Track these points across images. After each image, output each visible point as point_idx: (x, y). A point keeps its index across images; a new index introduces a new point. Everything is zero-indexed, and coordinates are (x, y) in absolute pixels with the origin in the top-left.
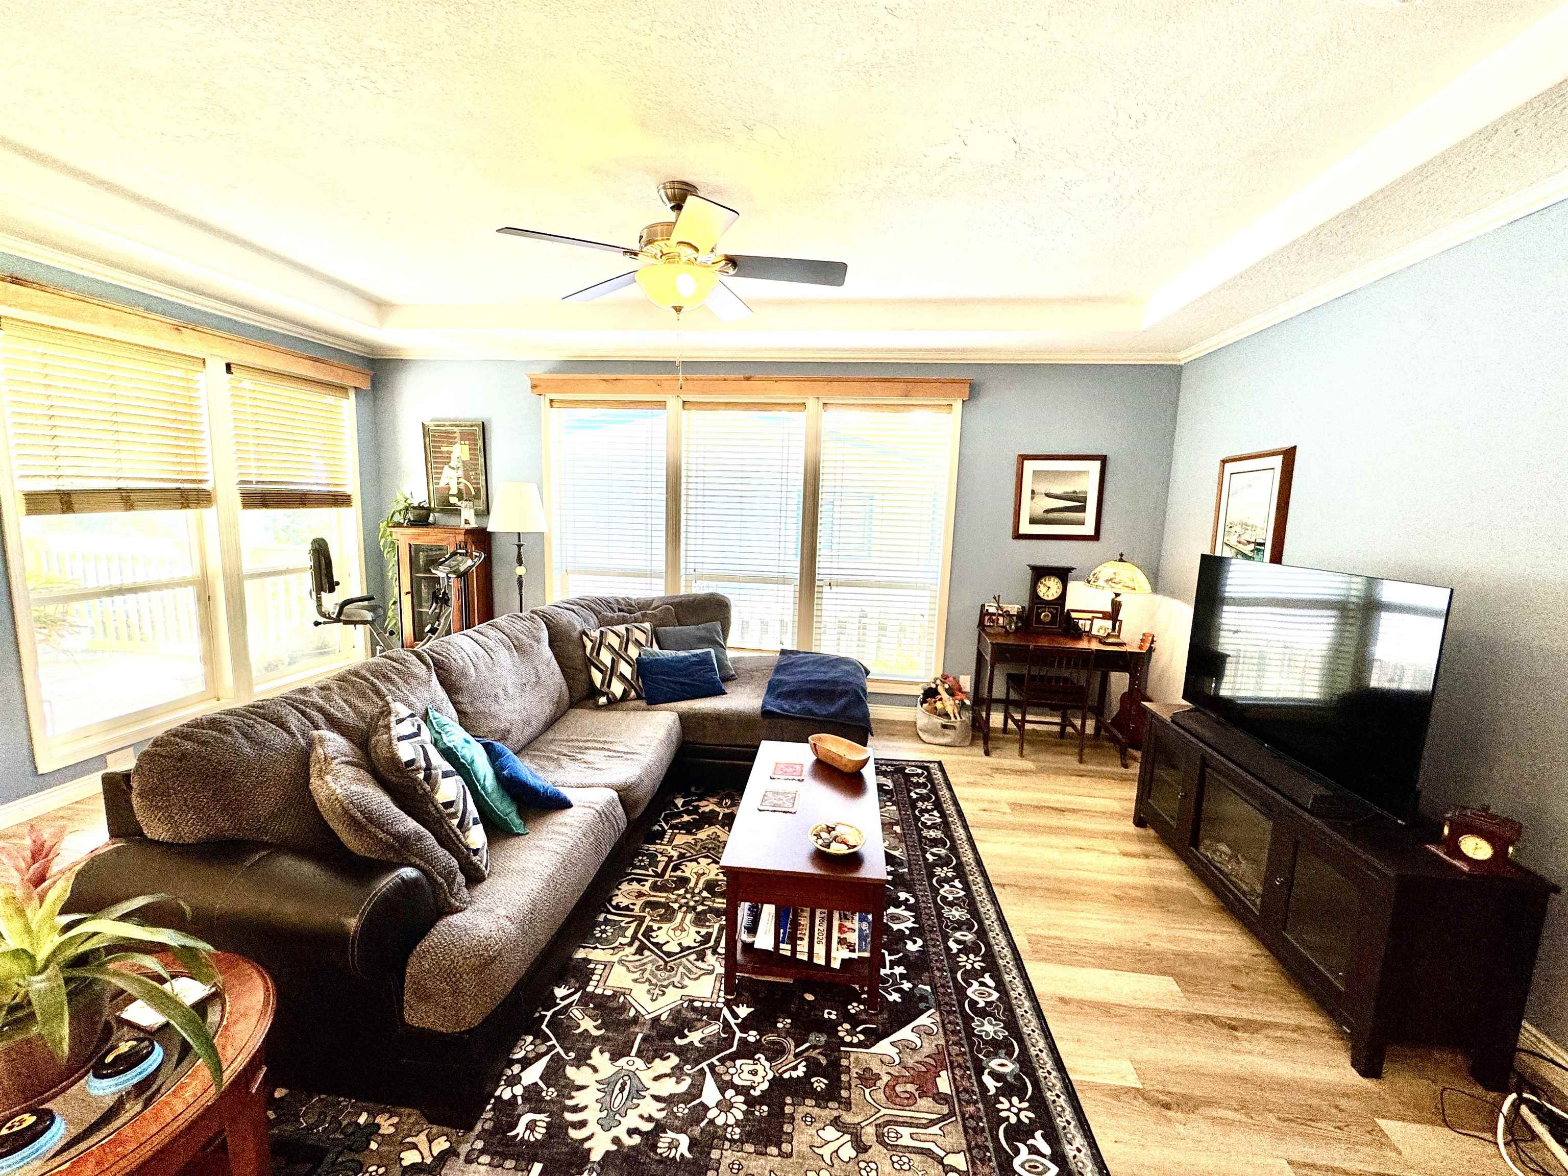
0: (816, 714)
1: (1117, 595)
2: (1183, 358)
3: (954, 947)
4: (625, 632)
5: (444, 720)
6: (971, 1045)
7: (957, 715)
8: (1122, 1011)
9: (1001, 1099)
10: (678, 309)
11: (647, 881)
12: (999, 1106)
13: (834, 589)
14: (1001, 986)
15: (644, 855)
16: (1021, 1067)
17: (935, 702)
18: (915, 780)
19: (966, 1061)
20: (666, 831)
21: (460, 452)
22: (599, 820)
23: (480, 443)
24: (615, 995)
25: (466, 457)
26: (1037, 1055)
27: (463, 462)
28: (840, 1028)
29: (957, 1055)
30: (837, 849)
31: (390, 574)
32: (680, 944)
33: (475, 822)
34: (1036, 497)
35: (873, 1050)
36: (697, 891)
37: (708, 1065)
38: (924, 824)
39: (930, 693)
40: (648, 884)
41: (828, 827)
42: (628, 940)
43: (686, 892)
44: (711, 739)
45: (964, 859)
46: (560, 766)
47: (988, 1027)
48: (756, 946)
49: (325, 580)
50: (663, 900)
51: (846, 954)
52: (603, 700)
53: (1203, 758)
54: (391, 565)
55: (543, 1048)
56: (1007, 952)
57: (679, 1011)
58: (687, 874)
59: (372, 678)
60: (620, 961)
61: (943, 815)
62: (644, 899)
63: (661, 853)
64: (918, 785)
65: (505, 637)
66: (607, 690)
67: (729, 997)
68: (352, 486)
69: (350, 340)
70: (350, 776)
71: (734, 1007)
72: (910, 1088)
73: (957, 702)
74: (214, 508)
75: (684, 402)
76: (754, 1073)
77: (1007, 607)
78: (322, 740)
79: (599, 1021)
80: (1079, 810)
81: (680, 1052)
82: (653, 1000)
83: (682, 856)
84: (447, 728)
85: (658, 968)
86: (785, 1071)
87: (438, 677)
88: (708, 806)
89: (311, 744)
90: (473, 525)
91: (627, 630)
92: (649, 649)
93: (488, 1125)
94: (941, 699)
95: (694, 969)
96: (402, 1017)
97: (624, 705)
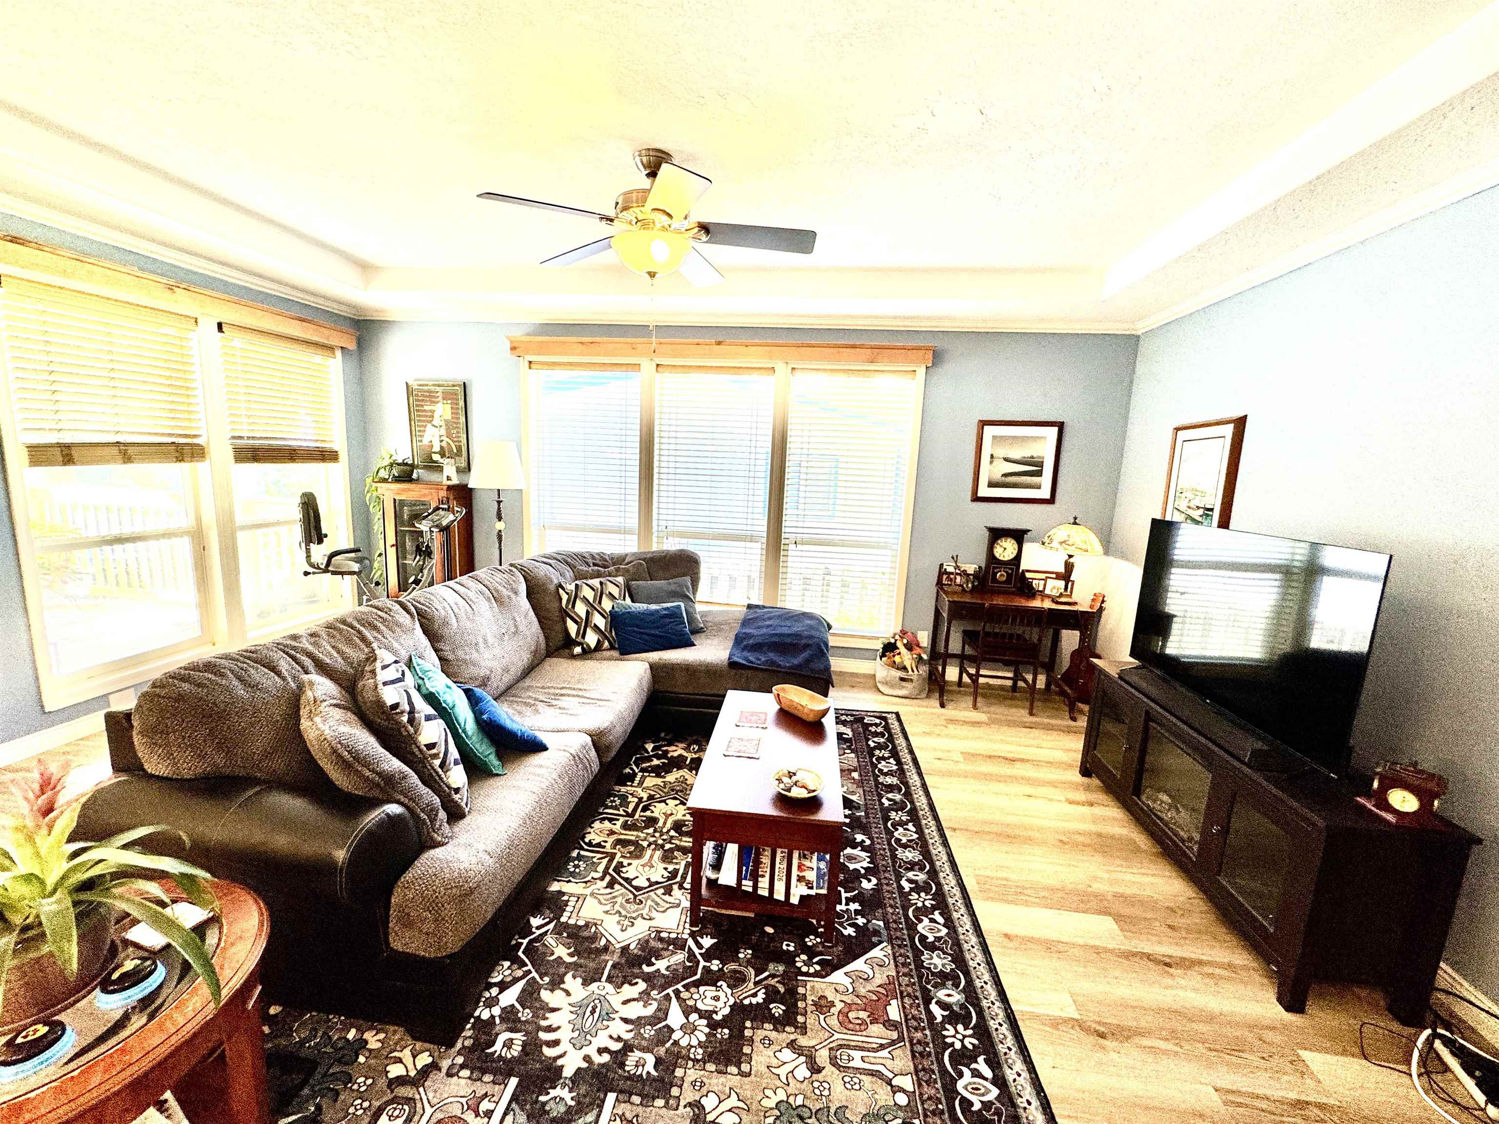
0: (779, 666)
1: (1070, 556)
2: (1139, 329)
3: (907, 886)
4: (599, 586)
5: (426, 665)
6: (920, 977)
7: (915, 669)
8: (1061, 947)
9: (947, 1026)
10: (652, 275)
11: (618, 820)
12: (945, 1033)
13: (800, 547)
14: (949, 923)
15: (615, 796)
16: (966, 997)
17: (894, 656)
18: (873, 729)
19: (915, 991)
20: (637, 774)
21: (443, 411)
22: (573, 762)
23: (462, 403)
24: (587, 925)
25: (448, 416)
26: (982, 987)
27: (445, 420)
28: (797, 959)
29: (907, 985)
30: (797, 793)
31: (376, 527)
32: (648, 880)
33: (456, 763)
34: (996, 462)
35: (828, 979)
36: (665, 830)
37: (673, 991)
38: (880, 771)
39: (889, 648)
40: (619, 823)
41: (789, 772)
42: (600, 875)
43: (655, 831)
44: (681, 687)
45: (918, 804)
46: (537, 711)
47: (936, 960)
48: (720, 882)
49: (313, 532)
50: (633, 838)
51: (806, 891)
52: (578, 650)
53: (1147, 713)
54: (376, 520)
55: (519, 973)
56: (956, 891)
57: (647, 941)
58: (655, 815)
59: (358, 626)
60: (592, 894)
61: (899, 763)
62: (615, 837)
63: (631, 794)
64: (876, 734)
65: (485, 589)
66: (582, 640)
67: (694, 929)
68: (339, 444)
69: (335, 301)
70: (338, 717)
71: (698, 938)
72: (863, 1015)
73: (915, 656)
74: (208, 461)
75: (658, 365)
76: (716, 999)
77: (964, 567)
78: (311, 684)
79: (573, 949)
80: (1028, 761)
81: (648, 978)
82: (622, 931)
83: (651, 797)
84: (430, 674)
85: (627, 901)
86: (745, 998)
87: (421, 626)
88: (676, 751)
89: (301, 687)
90: (455, 481)
91: (601, 583)
92: (623, 602)
93: (468, 1043)
94: (899, 654)
95: (661, 902)
96: (387, 943)
97: (598, 655)
